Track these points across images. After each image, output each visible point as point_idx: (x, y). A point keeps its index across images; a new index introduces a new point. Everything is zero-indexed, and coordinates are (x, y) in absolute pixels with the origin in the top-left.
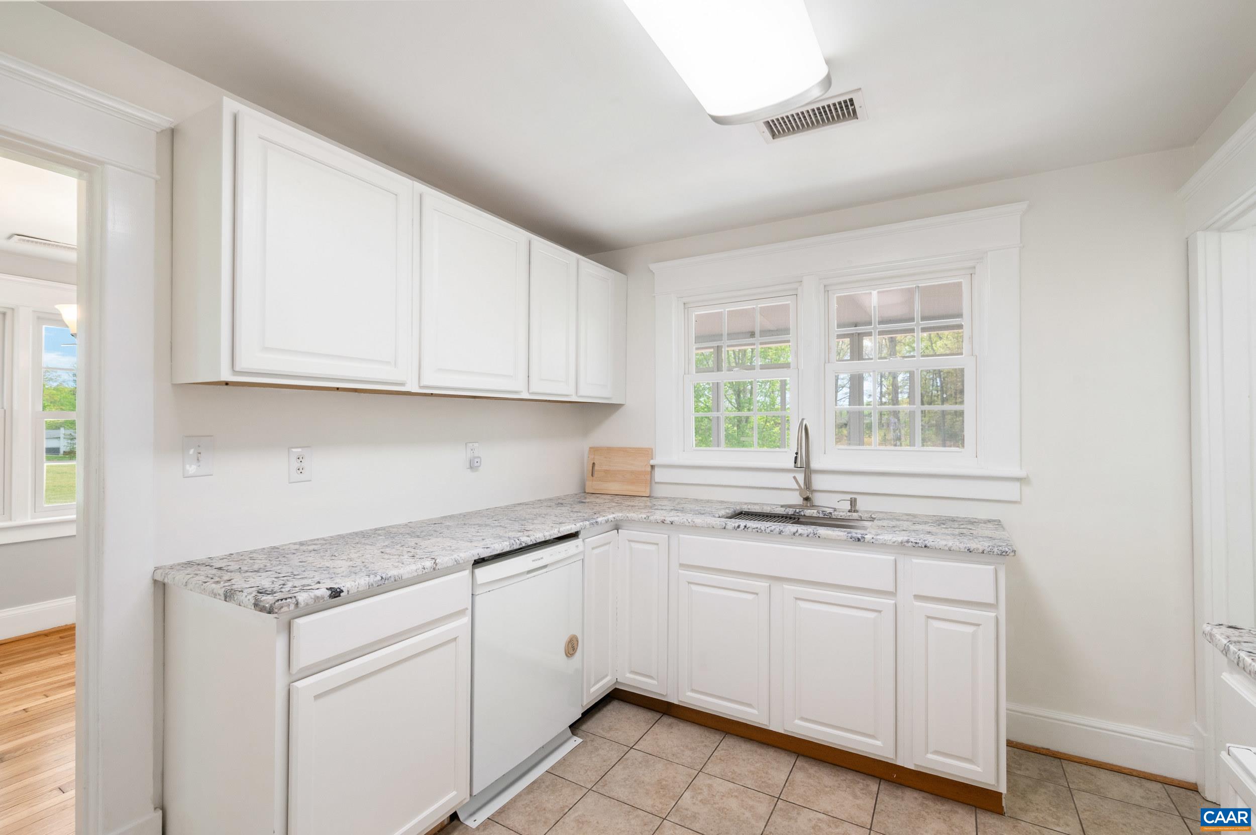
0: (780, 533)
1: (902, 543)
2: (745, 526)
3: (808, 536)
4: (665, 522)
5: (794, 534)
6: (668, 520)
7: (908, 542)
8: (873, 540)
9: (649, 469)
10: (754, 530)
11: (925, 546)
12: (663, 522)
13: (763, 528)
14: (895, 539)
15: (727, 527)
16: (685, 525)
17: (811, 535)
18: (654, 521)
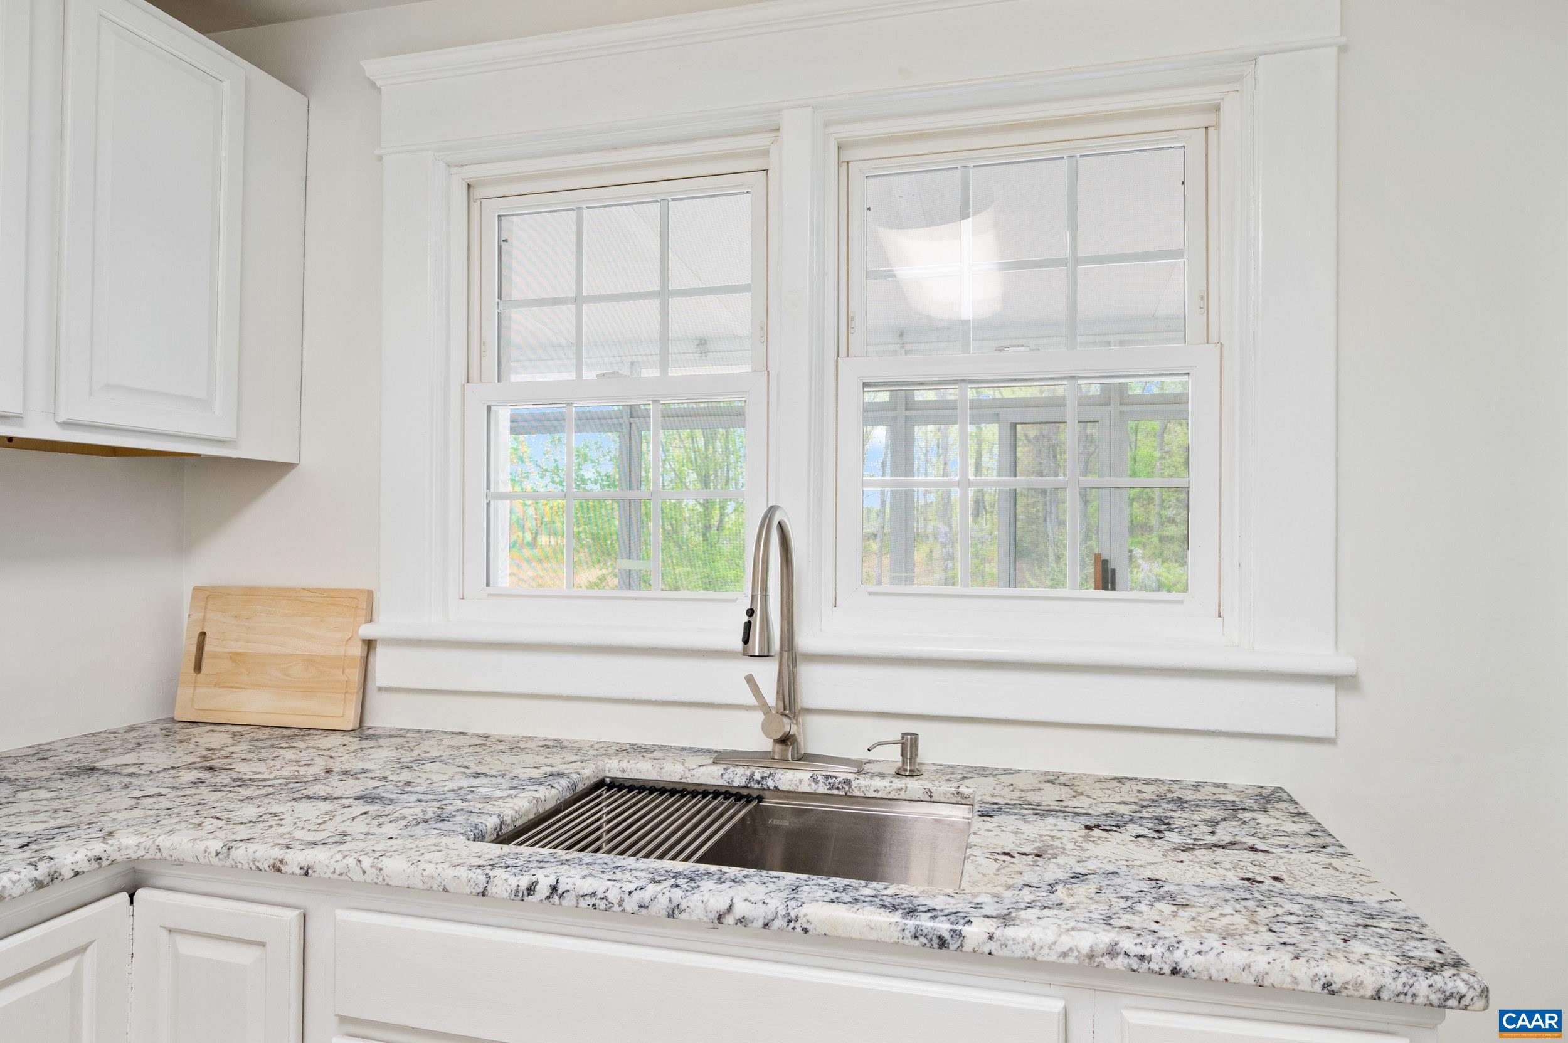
1: (1092, 956)
2: (554, 889)
3: (766, 925)
4: (283, 868)
8: (992, 946)
9: (358, 650)
10: (583, 903)
11: (1176, 972)
12: (279, 870)
13: (613, 896)
14: (1066, 942)
15: (491, 890)
17: (777, 924)
18: (246, 866)
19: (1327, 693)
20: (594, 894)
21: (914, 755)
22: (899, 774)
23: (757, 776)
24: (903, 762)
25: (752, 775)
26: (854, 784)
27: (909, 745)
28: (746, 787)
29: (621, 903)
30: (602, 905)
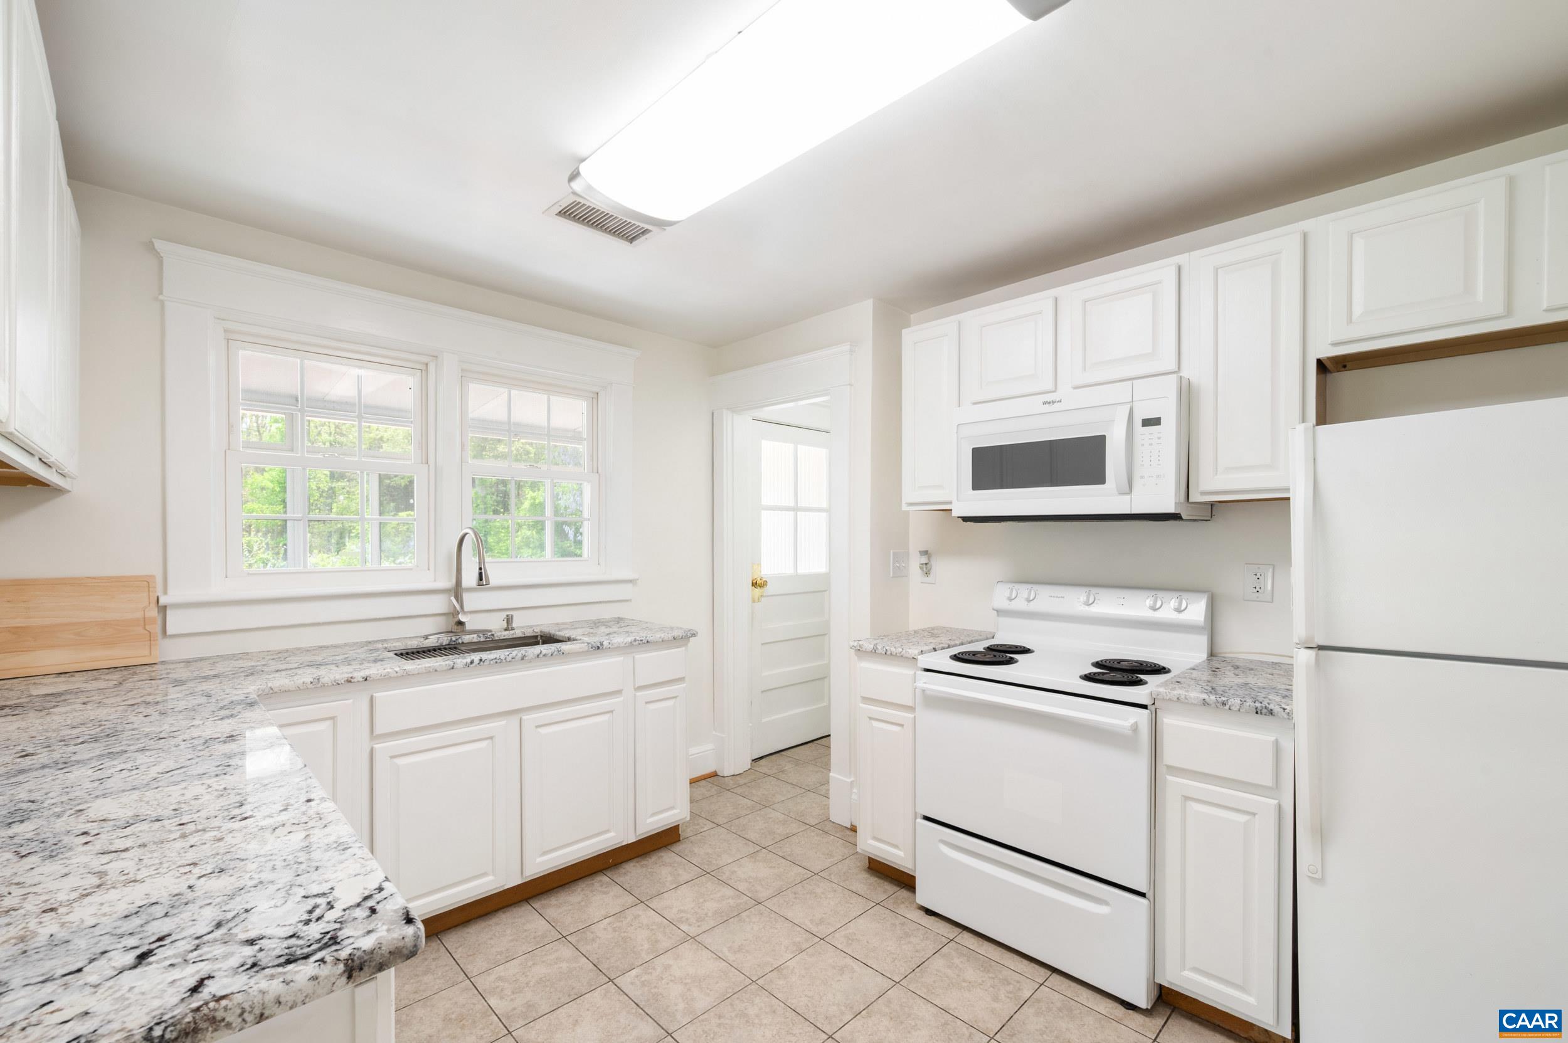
0: (523, 659)
1: (631, 643)
2: (481, 660)
3: (552, 655)
4: (353, 680)
5: (538, 656)
6: (358, 676)
7: (635, 640)
8: (610, 646)
9: (155, 613)
10: (492, 662)
11: (647, 642)
12: (350, 682)
14: (626, 641)
15: (456, 666)
16: (391, 677)
18: (330, 684)
19: (630, 586)
20: (496, 658)
21: (512, 623)
22: (506, 630)
23: (454, 639)
24: (508, 625)
25: (451, 639)
26: (495, 635)
27: (509, 620)
28: (449, 645)
29: (505, 659)
30: (499, 661)
